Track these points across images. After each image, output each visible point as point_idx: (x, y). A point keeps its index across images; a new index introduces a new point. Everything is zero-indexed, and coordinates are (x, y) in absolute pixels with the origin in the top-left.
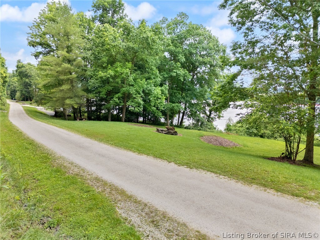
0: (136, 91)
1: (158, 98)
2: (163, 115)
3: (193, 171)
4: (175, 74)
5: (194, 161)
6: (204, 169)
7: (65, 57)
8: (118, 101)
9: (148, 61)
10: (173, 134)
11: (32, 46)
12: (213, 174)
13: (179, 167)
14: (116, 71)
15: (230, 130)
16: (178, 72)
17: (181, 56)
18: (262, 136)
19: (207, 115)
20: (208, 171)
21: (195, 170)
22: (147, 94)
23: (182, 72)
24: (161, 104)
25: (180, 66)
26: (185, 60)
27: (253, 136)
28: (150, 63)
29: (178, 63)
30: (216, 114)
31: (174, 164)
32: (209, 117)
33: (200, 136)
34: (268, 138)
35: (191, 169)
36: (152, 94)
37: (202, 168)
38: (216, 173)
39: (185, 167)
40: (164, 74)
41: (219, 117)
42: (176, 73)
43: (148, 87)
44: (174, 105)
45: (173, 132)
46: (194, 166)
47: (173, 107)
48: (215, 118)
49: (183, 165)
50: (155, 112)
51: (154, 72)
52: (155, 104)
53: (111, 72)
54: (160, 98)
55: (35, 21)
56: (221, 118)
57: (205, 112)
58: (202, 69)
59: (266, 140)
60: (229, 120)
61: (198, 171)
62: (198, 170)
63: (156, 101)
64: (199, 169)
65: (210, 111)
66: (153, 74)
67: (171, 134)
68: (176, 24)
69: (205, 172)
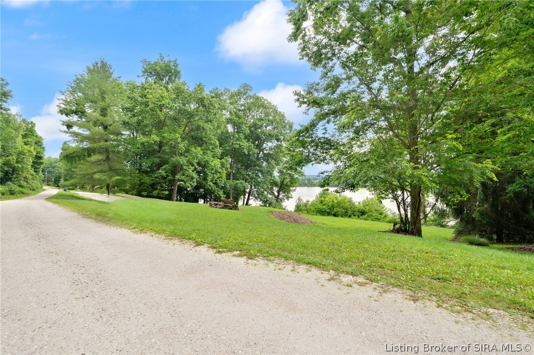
0: (188, 161)
1: (216, 171)
2: (224, 194)
3: (255, 265)
4: (238, 146)
5: (259, 239)
6: (286, 259)
7: (98, 120)
8: (165, 174)
9: (205, 128)
10: (231, 209)
11: (64, 115)
12: (315, 272)
13: (217, 255)
14: (163, 137)
15: (301, 210)
16: (242, 144)
17: (245, 128)
18: (335, 215)
19: (275, 196)
20: (299, 261)
21: (262, 262)
22: (203, 166)
23: (245, 144)
24: (221, 179)
25: (243, 137)
26: (249, 132)
27: (326, 215)
28: (208, 132)
29: (241, 134)
30: (284, 195)
31: (209, 247)
32: (277, 197)
33: (269, 212)
34: (342, 217)
35: (251, 259)
36: (209, 166)
37: (280, 256)
38: (322, 267)
39: (234, 256)
40: (226, 146)
41: (288, 198)
42: (240, 145)
43: (205, 158)
44: (237, 182)
45: (231, 206)
46: (259, 251)
47: (237, 184)
48: (284, 199)
49: (230, 251)
50: (215, 190)
51: (212, 142)
52: (213, 178)
53: (155, 138)
54: (220, 173)
55: (70, 86)
56: (290, 199)
57: (273, 193)
58: (269, 145)
59: (340, 219)
60: (299, 199)
61: (270, 264)
62: (270, 260)
63: (215, 175)
64: (272, 258)
65: (278, 192)
66: (211, 144)
67: (229, 209)
68: (239, 94)
69: (290, 267)
